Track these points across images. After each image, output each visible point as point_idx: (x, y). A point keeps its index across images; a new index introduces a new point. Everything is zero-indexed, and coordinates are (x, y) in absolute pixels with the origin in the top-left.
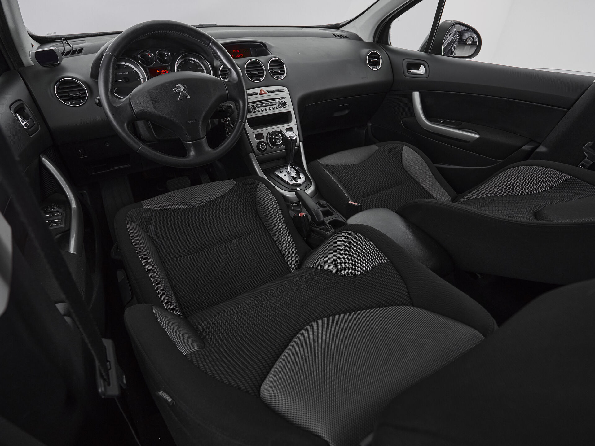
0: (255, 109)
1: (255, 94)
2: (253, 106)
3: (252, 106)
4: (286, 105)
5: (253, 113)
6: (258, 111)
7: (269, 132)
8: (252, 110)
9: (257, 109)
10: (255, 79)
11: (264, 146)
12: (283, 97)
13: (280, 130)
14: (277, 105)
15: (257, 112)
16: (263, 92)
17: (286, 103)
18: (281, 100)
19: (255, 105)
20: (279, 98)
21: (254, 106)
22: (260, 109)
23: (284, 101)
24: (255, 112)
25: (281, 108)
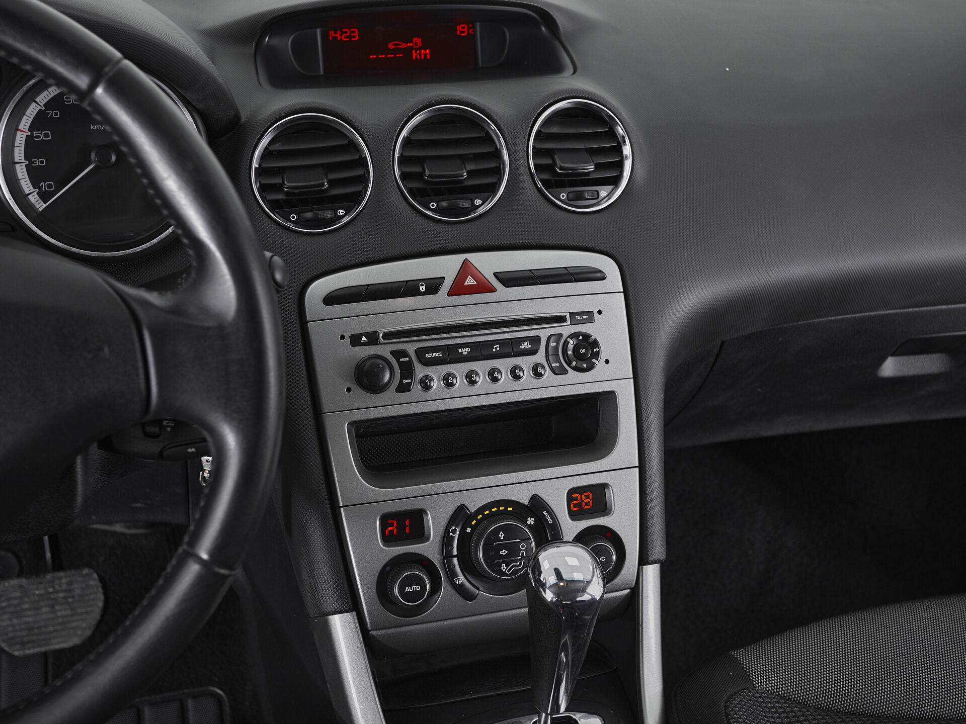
0: (407, 370)
1: (422, 289)
2: (397, 354)
3: (392, 353)
4: (596, 355)
5: (390, 394)
6: (426, 386)
7: (462, 508)
8: (387, 377)
9: (420, 371)
10: (444, 204)
11: (417, 588)
12: (581, 314)
13: (535, 498)
14: (540, 357)
15: (417, 388)
16: (470, 281)
17: (595, 343)
18: (566, 330)
19: (411, 348)
20: (561, 319)
21: (404, 353)
22: (435, 374)
23: (587, 337)
24: (403, 388)
25: (561, 371)
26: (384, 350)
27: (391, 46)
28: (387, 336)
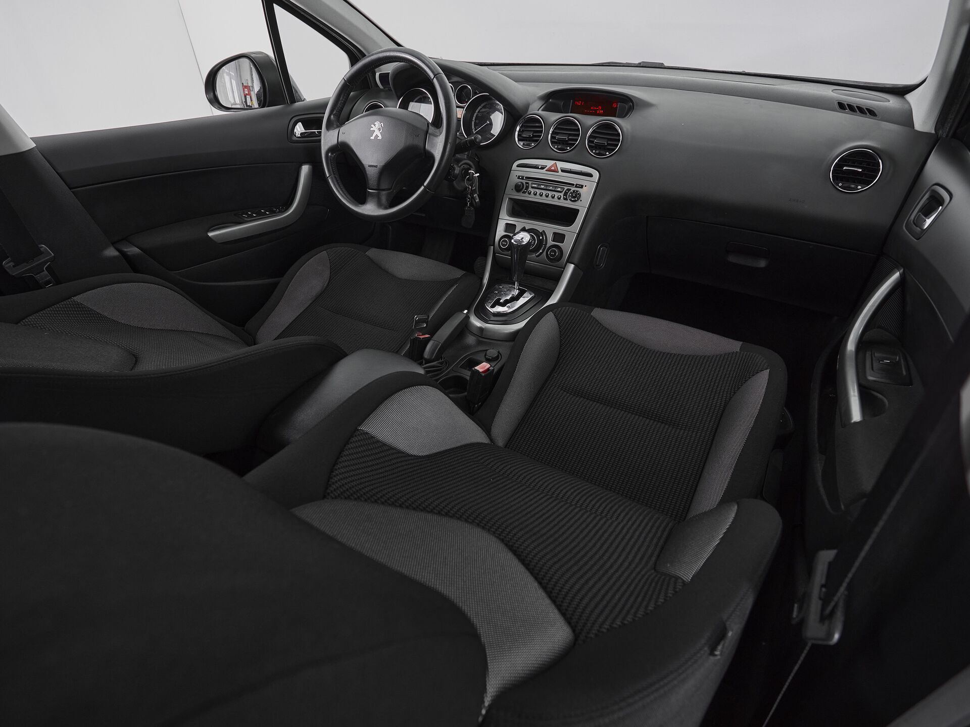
0: (527, 188)
1: (540, 167)
2: (526, 183)
4: (580, 198)
5: (521, 194)
6: (530, 193)
7: (525, 228)
8: (522, 189)
9: (530, 189)
10: (560, 147)
12: (581, 185)
13: (544, 231)
14: (562, 194)
15: (527, 193)
16: (553, 168)
17: (581, 195)
18: (573, 189)
19: (530, 182)
20: (573, 185)
21: (528, 183)
22: (532, 191)
23: (578, 192)
24: (524, 192)
25: (565, 199)
26: (524, 182)
27: (592, 108)
28: (526, 178)
